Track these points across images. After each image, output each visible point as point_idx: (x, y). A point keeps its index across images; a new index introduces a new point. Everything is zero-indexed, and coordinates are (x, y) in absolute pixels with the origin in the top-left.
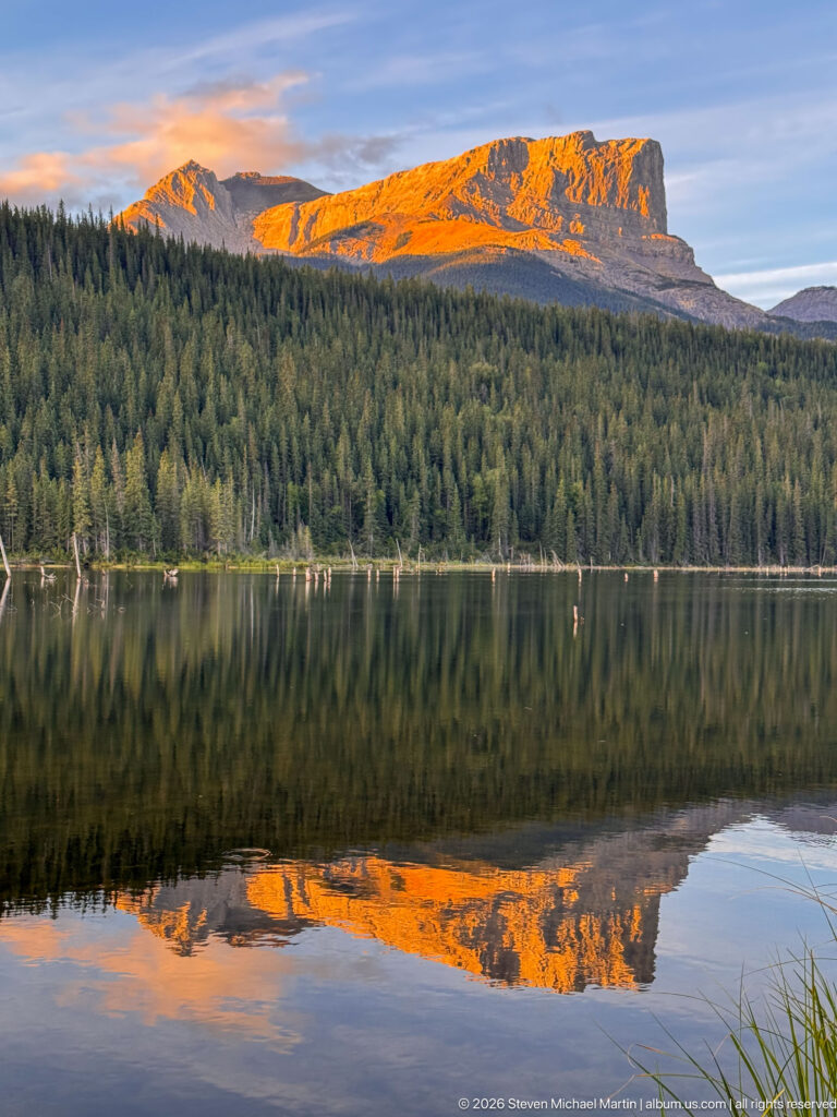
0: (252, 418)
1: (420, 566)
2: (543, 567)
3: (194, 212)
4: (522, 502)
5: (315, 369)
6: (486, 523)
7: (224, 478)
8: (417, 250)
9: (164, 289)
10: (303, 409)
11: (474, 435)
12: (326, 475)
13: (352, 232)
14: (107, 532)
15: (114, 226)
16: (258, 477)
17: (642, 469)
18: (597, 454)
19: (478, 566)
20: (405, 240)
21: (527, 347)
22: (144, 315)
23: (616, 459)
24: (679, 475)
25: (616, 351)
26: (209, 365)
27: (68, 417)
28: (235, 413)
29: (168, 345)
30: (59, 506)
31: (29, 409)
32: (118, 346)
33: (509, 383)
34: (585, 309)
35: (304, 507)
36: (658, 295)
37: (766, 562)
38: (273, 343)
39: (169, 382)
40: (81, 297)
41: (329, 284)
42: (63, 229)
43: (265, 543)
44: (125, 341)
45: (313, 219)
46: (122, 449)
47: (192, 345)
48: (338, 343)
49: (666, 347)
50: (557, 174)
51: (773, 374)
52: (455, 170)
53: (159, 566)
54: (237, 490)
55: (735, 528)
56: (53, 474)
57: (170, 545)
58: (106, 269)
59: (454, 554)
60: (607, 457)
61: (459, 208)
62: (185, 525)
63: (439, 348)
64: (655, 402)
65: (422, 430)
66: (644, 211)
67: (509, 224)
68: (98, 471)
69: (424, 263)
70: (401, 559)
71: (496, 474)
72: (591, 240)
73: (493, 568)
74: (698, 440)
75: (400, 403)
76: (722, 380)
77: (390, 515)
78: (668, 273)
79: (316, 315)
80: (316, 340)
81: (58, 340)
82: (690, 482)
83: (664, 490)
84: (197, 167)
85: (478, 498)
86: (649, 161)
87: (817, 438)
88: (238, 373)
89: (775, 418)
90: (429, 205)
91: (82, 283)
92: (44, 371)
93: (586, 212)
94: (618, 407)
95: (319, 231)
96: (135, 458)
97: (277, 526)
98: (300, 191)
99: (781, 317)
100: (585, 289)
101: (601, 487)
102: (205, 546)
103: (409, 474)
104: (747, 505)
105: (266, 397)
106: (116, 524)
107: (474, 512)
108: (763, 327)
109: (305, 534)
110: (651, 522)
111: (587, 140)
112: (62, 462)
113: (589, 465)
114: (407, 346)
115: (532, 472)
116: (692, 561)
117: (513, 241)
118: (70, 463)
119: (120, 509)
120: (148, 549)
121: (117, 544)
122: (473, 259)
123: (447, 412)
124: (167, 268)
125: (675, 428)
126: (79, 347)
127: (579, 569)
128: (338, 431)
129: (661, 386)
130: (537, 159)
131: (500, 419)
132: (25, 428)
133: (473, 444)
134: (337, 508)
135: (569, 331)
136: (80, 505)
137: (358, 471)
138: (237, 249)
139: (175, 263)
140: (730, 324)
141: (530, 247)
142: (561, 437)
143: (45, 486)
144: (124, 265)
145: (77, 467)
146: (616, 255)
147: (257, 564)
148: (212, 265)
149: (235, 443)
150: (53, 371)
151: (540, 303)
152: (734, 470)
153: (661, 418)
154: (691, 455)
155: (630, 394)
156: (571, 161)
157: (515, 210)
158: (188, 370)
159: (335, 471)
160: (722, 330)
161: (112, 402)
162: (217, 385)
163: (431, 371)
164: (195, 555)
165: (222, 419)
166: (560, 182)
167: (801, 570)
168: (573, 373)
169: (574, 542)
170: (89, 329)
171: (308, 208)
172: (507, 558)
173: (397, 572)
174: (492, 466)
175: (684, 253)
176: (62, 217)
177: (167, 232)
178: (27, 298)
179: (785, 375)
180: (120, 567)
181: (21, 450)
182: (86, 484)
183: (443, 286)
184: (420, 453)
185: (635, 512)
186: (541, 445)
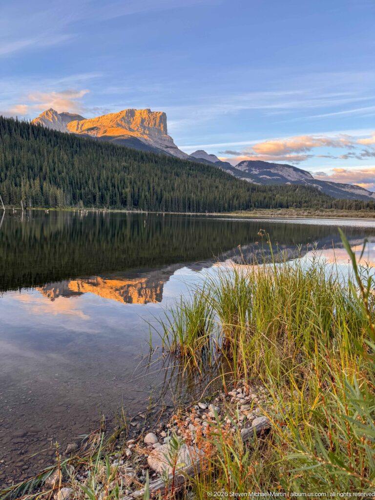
0: (67, 173)
1: (109, 211)
2: (139, 212)
3: (52, 121)
4: (134, 196)
5: (83, 162)
6: (126, 201)
7: (60, 188)
8: (108, 134)
9: (44, 140)
10: (80, 172)
11: (123, 180)
12: (87, 188)
13: (92, 129)
14: (30, 200)
15: (31, 123)
16: (69, 188)
17: (161, 190)
18: (151, 186)
19: (123, 211)
20: (105, 132)
21: (135, 160)
22: (39, 146)
23: (156, 187)
24: (169, 192)
25: (156, 162)
26: (56, 160)
27: (19, 171)
28: (63, 172)
29: (45, 154)
30: (18, 194)
31: (9, 169)
32: (32, 154)
33: (131, 168)
34: (148, 152)
35: (81, 196)
36: (165, 150)
37: (188, 212)
38: (73, 155)
39: (46, 163)
40: (23, 141)
41: (86, 141)
42: (17, 123)
43: (71, 204)
44: (34, 153)
45: (82, 125)
46: (34, 179)
47: (52, 154)
48: (89, 156)
49: (167, 162)
50: (142, 119)
51: (190, 170)
52: (118, 116)
53: (44, 209)
54: (64, 191)
55: (181, 204)
56: (16, 185)
57: (47, 204)
58: (29, 134)
59: (118, 208)
60: (153, 187)
61: (118, 125)
62: (50, 199)
63: (114, 159)
64: (164, 175)
65: (110, 179)
66: (162, 129)
67: (130, 129)
68: (28, 185)
69: (111, 138)
70: (105, 209)
71: (128, 190)
72: (150, 135)
73: (127, 212)
74: (174, 184)
75: (104, 171)
76: (179, 170)
77: (102, 198)
78: (167, 145)
79: (83, 149)
80: (84, 155)
81: (16, 151)
82: (172, 193)
83: (166, 195)
84: (52, 110)
85: (124, 195)
86: (163, 118)
87: (199, 185)
88: (64, 162)
89: (190, 179)
90: (111, 124)
91: (23, 137)
92: (13, 160)
93: (149, 128)
94: (156, 175)
95: (84, 128)
96: (37, 182)
97: (74, 200)
98: (79, 118)
99: (192, 157)
100: (148, 147)
101: (152, 194)
102: (56, 204)
103: (107, 189)
104: (184, 199)
105: (71, 169)
106: (33, 198)
107: (123, 198)
108: (189, 159)
109: (81, 202)
110: (163, 202)
111: (149, 111)
112: (18, 182)
113: (149, 189)
114: (106, 158)
115: (136, 190)
116: (172, 211)
117: (132, 134)
118: (20, 182)
119: (34, 195)
120: (41, 205)
121: (33, 203)
122: (122, 138)
123: (116, 175)
124: (45, 135)
125: (169, 181)
126: (22, 154)
127: (147, 213)
128: (89, 178)
129: (166, 171)
130: (137, 114)
131: (129, 177)
132: (8, 173)
133: (122, 182)
134: (89, 196)
135: (145, 157)
136: (23, 193)
137: (94, 188)
138: (62, 131)
139: (47, 134)
140: (181, 157)
141: (136, 136)
142: (143, 182)
143: (13, 188)
144: (34, 133)
145: (22, 184)
146: (156, 139)
147: (69, 209)
148: (57, 135)
149: (63, 179)
150: (15, 159)
151: (138, 149)
152: (181, 191)
153: (165, 179)
154: (172, 187)
155: (159, 172)
156: (145, 115)
157: (132, 126)
158: (51, 161)
159: (88, 187)
160: (179, 158)
161: (31, 168)
162: (58, 165)
163: (112, 164)
164: (53, 207)
165: (60, 173)
166: (143, 121)
167: (195, 214)
168: (146, 167)
169: (146, 206)
170: (25, 149)
171: (81, 122)
172: (130, 210)
173: (104, 212)
174: (127, 188)
175: (171, 140)
176: (17, 120)
177: (45, 126)
178: (8, 140)
179: (193, 170)
180: (34, 209)
181: (7, 179)
182: (25, 187)
183: (115, 144)
184: (110, 184)
185: (159, 200)
186: (138, 183)
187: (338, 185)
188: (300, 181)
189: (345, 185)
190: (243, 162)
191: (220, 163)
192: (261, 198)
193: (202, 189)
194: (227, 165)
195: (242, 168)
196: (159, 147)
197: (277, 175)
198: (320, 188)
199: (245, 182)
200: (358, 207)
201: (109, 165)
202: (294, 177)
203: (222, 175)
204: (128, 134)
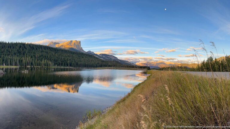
3: (52, 45)
5: (58, 55)
8: (65, 47)
9: (49, 50)
11: (68, 59)
12: (58, 61)
13: (61, 46)
15: (46, 46)
16: (54, 61)
19: (67, 67)
20: (65, 46)
21: (71, 54)
25: (77, 54)
26: (51, 55)
31: (40, 57)
32: (46, 53)
33: (70, 56)
34: (75, 51)
36: (80, 50)
38: (55, 53)
39: (49, 55)
40: (44, 50)
42: (43, 46)
45: (59, 45)
49: (80, 54)
52: (68, 42)
59: (66, 67)
61: (68, 45)
64: (79, 57)
66: (79, 45)
67: (71, 46)
71: (69, 62)
72: (76, 47)
79: (58, 51)
83: (79, 63)
84: (52, 42)
86: (80, 42)
88: (53, 55)
89: (86, 59)
90: (66, 44)
93: (76, 45)
97: (55, 64)
98: (58, 43)
99: (87, 52)
103: (63, 61)
105: (55, 57)
107: (67, 64)
109: (56, 65)
110: (78, 65)
111: (76, 41)
113: (74, 61)
115: (71, 62)
126: (44, 53)
128: (59, 59)
129: (79, 56)
130: (73, 42)
134: (59, 64)
135: (74, 53)
136: (43, 63)
137: (60, 61)
138: (54, 47)
139: (50, 48)
140: (85, 53)
143: (40, 62)
144: (47, 48)
146: (78, 48)
147: (53, 67)
148: (52, 48)
150: (42, 55)
151: (73, 51)
152: (83, 62)
153: (79, 58)
154: (81, 61)
155: (77, 57)
156: (75, 42)
157: (72, 45)
160: (83, 53)
161: (45, 57)
164: (49, 66)
165: (52, 58)
166: (74, 43)
168: (74, 55)
169: (73, 66)
175: (82, 48)
177: (50, 46)
184: (64, 60)
185: (77, 64)
186: (72, 60)
187: (124, 61)
188: (115, 60)
189: (125, 61)
190: (101, 54)
191: (95, 54)
192: (105, 64)
193: (89, 61)
194: (96, 55)
195: (101, 56)
196: (78, 50)
197: (109, 58)
198: (120, 61)
199: (101, 60)
200: (128, 67)
201: (64, 55)
202: (113, 58)
203: (95, 57)
204: (71, 47)
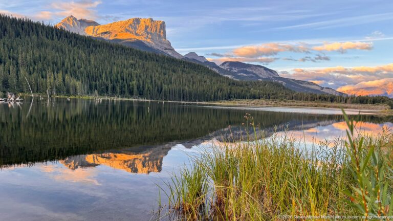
0: (85, 68)
1: (119, 99)
2: (143, 100)
3: (72, 26)
4: (139, 87)
5: (98, 60)
6: (132, 91)
7: (79, 80)
8: (119, 38)
9: (66, 40)
10: (96, 67)
11: (130, 74)
12: (101, 81)
13: (106, 33)
14: (55, 90)
15: (55, 27)
16: (86, 80)
17: (161, 83)
18: (153, 80)
19: (131, 99)
20: (116, 35)
21: (140, 59)
22: (62, 46)
23: (157, 81)
24: (168, 85)
25: (157, 61)
26: (76, 57)
27: (45, 66)
28: (81, 67)
29: (67, 52)
30: (44, 84)
31: (37, 64)
32: (56, 52)
33: (137, 65)
34: (151, 52)
35: (96, 86)
36: (165, 51)
37: (182, 101)
38: (89, 54)
39: (67, 60)
40: (49, 41)
41: (101, 43)
42: (43, 26)
43: (88, 93)
44: (58, 51)
45: (97, 30)
46: (57, 73)
47: (72, 53)
48: (103, 55)
49: (166, 61)
50: (146, 26)
51: (184, 67)
52: (126, 23)
53: (66, 97)
54: (82, 82)
55: (177, 95)
56: (42, 77)
57: (68, 92)
58: (53, 36)
59: (126, 97)
60: (155, 80)
61: (127, 30)
62: (71, 89)
63: (123, 57)
64: (164, 71)
65: (120, 73)
66: (162, 35)
67: (136, 34)
68: (52, 77)
69: (120, 40)
70: (116, 98)
71: (134, 82)
72: (152, 39)
73: (134, 100)
74: (171, 79)
75: (115, 67)
76: (175, 68)
77: (113, 89)
78: (166, 47)
79: (98, 48)
80: (98, 54)
81: (43, 49)
82: (170, 86)
83: (165, 87)
84: (73, 17)
85: (131, 87)
86: (163, 26)
87: (191, 79)
88: (82, 59)
89: (184, 75)
90: (121, 29)
91: (48, 38)
92: (40, 56)
93: (151, 34)
94: (157, 71)
95: (98, 32)
96: (60, 75)
97: (91, 90)
98: (95, 24)
99: (186, 58)
100: (151, 48)
101: (154, 86)
102: (75, 93)
103: (117, 81)
104: (179, 91)
105: (88, 65)
106: (56, 88)
107: (130, 89)
108: (183, 59)
109: (96, 92)
110: (163, 93)
111: (152, 20)
112: (44, 75)
113: (152, 82)
114: (117, 57)
115: (141, 82)
116: (170, 100)
117: (137, 38)
118: (46, 75)
119: (57, 85)
120: (64, 93)
121: (57, 92)
122: (130, 41)
123: (125, 70)
124: (67, 37)
125: (167, 76)
126: (47, 52)
127: (150, 101)
128: (103, 72)
129: (165, 68)
130: (142, 22)
131: (135, 72)
132: (36, 67)
133: (130, 76)
134: (103, 87)
135: (148, 56)
136: (48, 84)
137: (107, 80)
138: (82, 34)
139: (68, 36)
140: (177, 58)
141: (141, 39)
142: (147, 76)
143: (40, 80)
144: (57, 35)
145: (48, 76)
146: (157, 42)
147: (87, 97)
148: (76, 37)
149: (82, 73)
150: (42, 56)
151: (142, 50)
152: (177, 84)
153: (165, 74)
154: (170, 81)
155: (159, 69)
156: (148, 23)
157: (137, 32)
158: (71, 58)
159: (102, 80)
160: (176, 58)
161: (55, 63)
162: (78, 61)
163: (122, 62)
164: (74, 95)
165: (79, 68)
166: (146, 27)
167: (188, 102)
168: (149, 64)
169: (149, 96)
170: (49, 48)
171: (97, 27)
172: (136, 98)
173: (115, 100)
174: (134, 81)
175: (169, 44)
176: (43, 24)
177: (66, 29)
178: (36, 40)
179: (186, 68)
180: (58, 97)
181: (35, 72)
182: (50, 79)
183: (124, 45)
184: (119, 78)
185: (160, 91)
186: (143, 77)
187: (298, 81)
188: (269, 78)
189: (303, 82)
190: (225, 63)
191: (208, 62)
192: (239, 91)
193: (194, 83)
194: (213, 64)
195: (225, 67)
196: (159, 48)
197: (252, 73)
198: (284, 84)
199: (227, 78)
200: (313, 99)
201: (119, 62)
202: (264, 75)
203: (209, 72)
204: (135, 38)
